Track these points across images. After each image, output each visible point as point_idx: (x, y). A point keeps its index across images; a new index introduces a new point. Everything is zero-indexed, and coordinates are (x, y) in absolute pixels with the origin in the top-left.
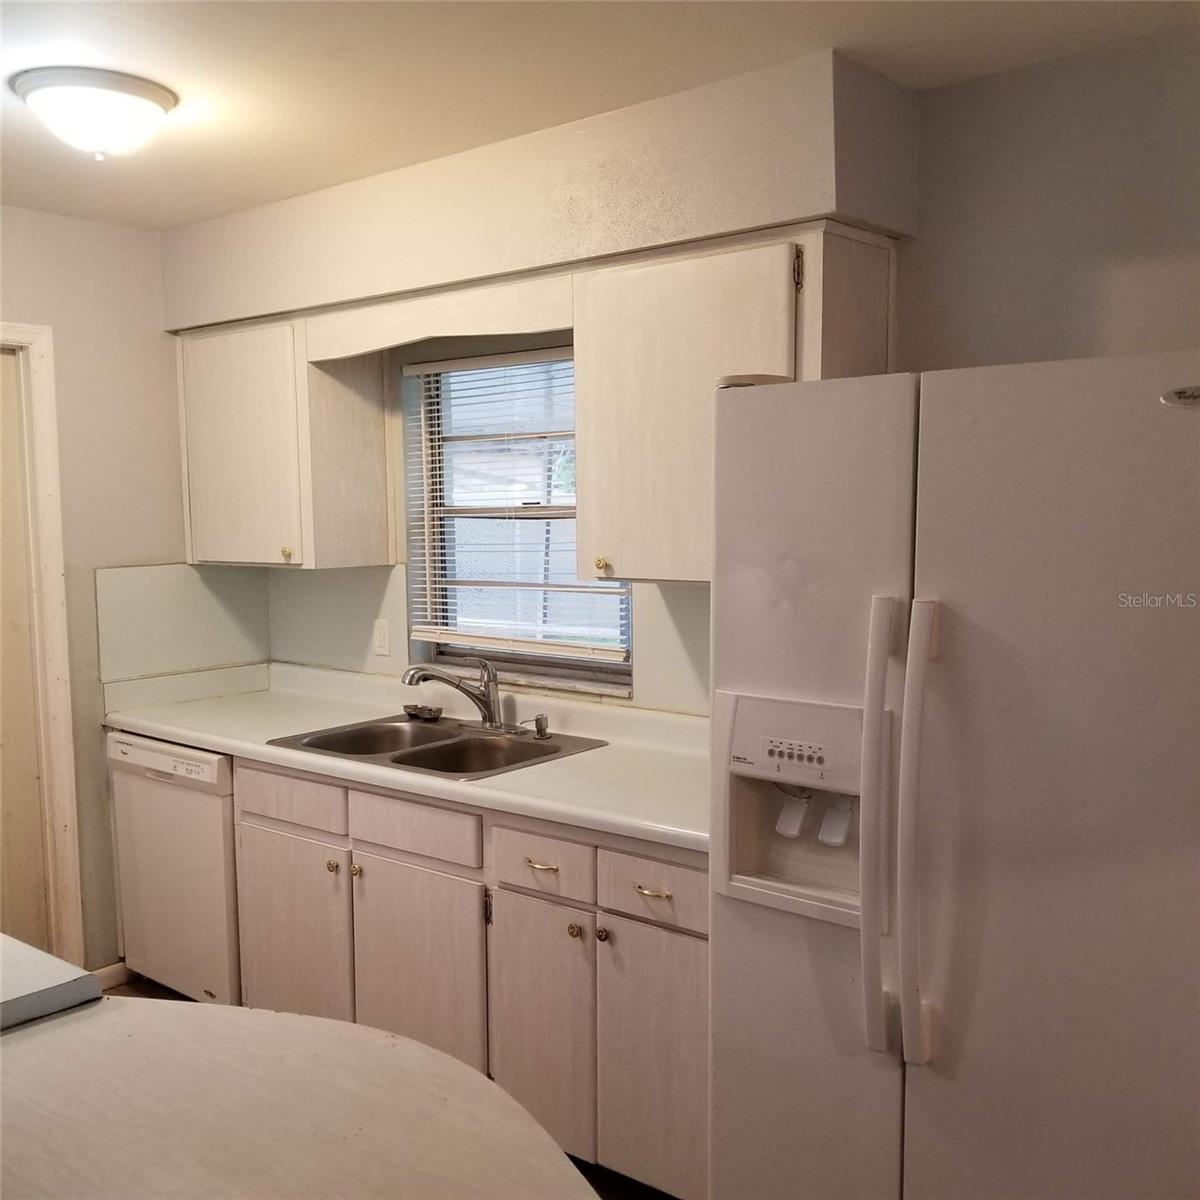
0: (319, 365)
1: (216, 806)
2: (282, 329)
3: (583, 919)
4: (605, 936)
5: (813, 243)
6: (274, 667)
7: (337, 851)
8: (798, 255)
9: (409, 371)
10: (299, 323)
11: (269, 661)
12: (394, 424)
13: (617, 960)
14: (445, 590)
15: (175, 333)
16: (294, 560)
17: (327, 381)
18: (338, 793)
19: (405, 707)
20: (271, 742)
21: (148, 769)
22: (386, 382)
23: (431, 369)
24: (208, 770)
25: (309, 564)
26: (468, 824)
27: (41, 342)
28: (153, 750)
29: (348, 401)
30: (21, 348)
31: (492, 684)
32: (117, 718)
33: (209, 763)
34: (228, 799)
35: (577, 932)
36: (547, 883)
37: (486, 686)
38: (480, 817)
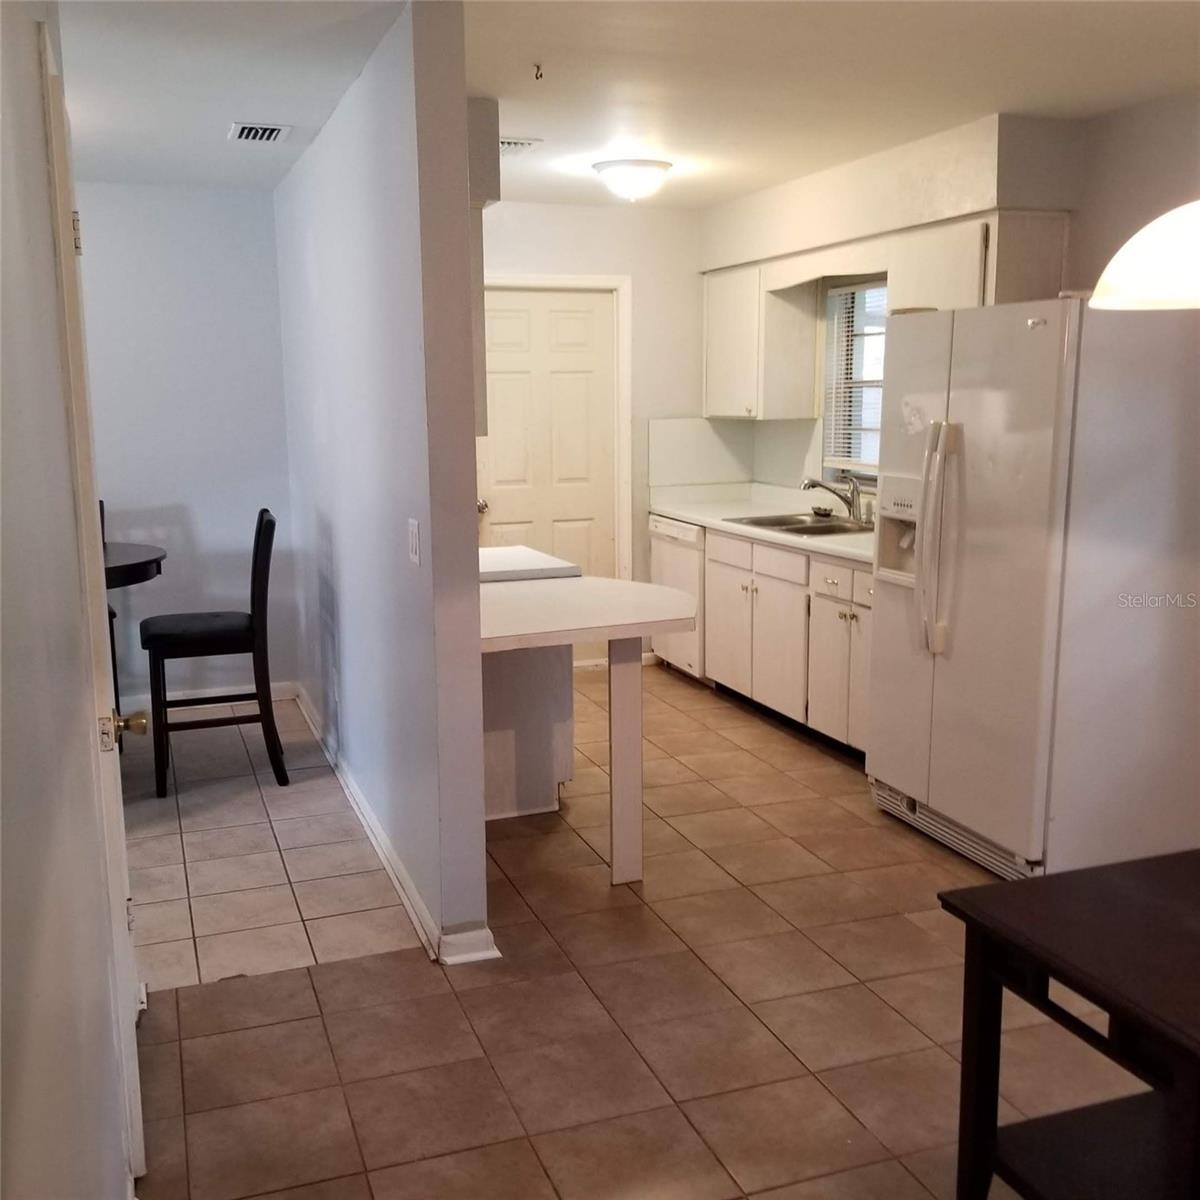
0: (774, 293)
1: (696, 556)
2: (754, 271)
3: (846, 610)
4: (854, 617)
5: (994, 222)
6: (755, 485)
7: (746, 579)
8: (987, 229)
9: (831, 292)
10: (763, 267)
11: (752, 481)
12: (821, 326)
13: (859, 631)
14: (850, 434)
15: (704, 273)
16: (753, 414)
17: (779, 302)
18: (748, 545)
19: (813, 508)
20: (724, 520)
21: (668, 536)
22: (819, 299)
23: (850, 290)
24: (692, 534)
25: (760, 417)
26: (802, 560)
27: (625, 285)
28: (671, 525)
29: (791, 312)
30: (615, 290)
31: (855, 493)
32: (657, 507)
33: (691, 530)
34: (702, 553)
35: (843, 616)
36: (833, 591)
37: (852, 493)
38: (808, 557)
